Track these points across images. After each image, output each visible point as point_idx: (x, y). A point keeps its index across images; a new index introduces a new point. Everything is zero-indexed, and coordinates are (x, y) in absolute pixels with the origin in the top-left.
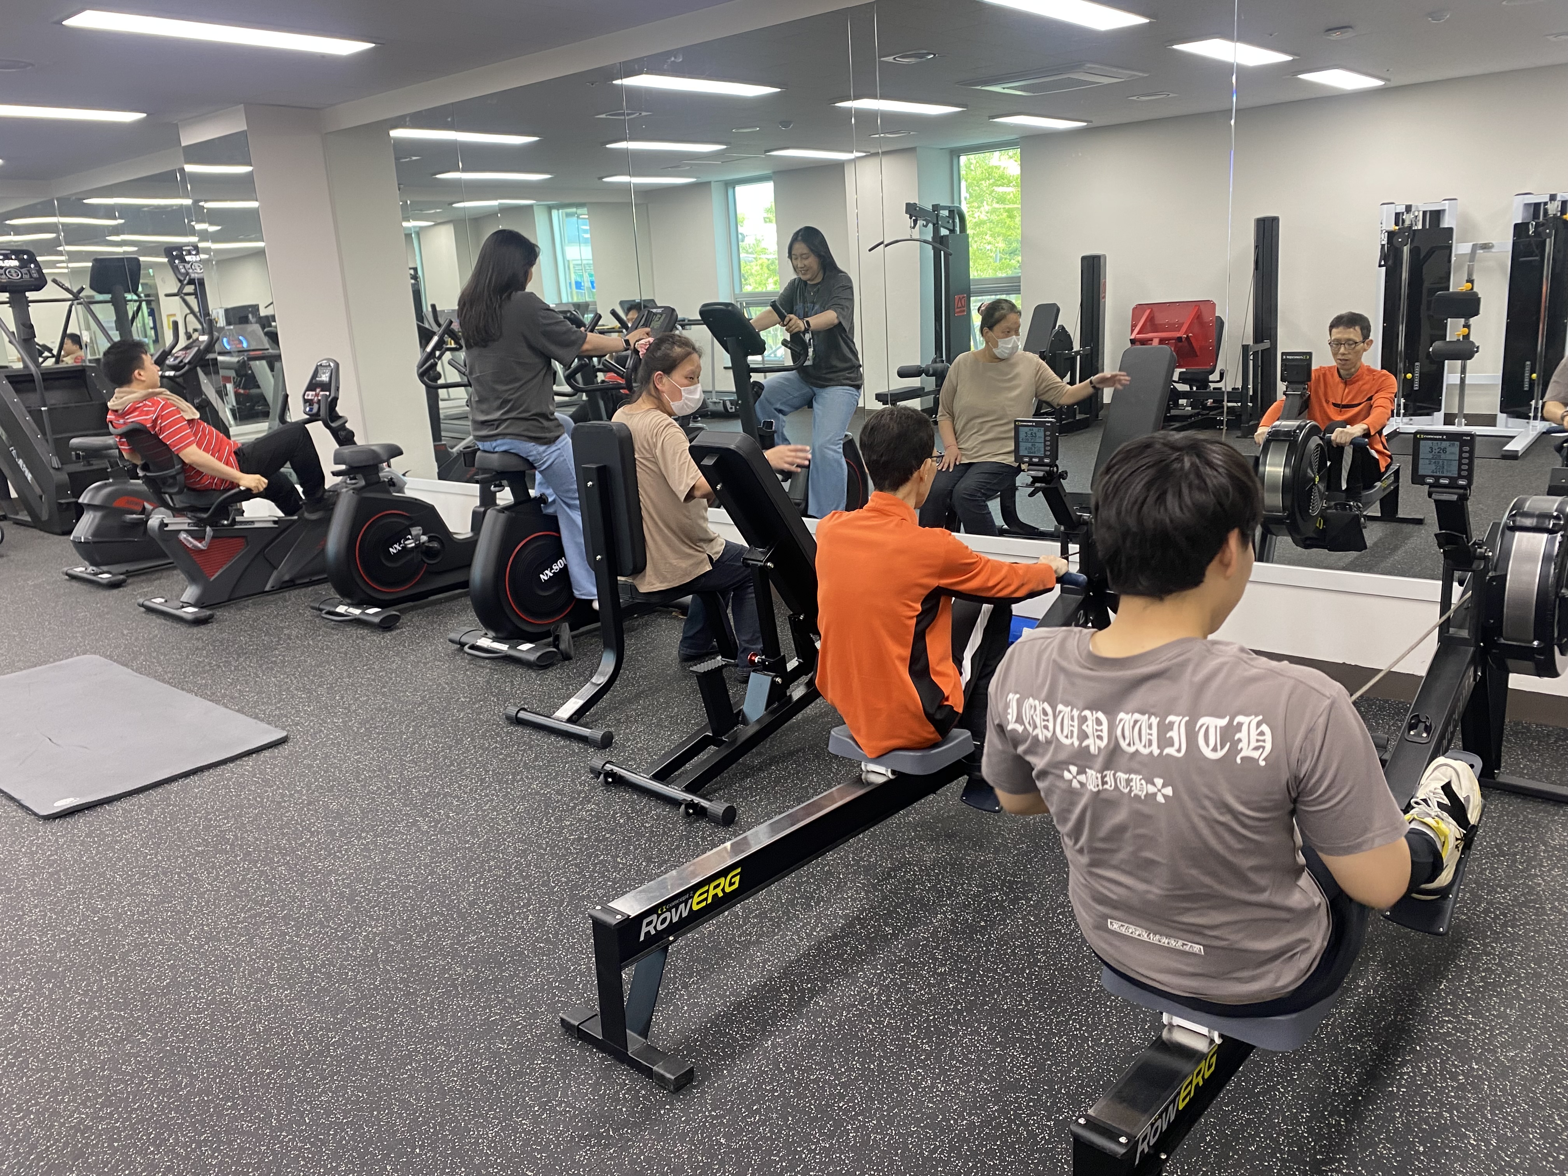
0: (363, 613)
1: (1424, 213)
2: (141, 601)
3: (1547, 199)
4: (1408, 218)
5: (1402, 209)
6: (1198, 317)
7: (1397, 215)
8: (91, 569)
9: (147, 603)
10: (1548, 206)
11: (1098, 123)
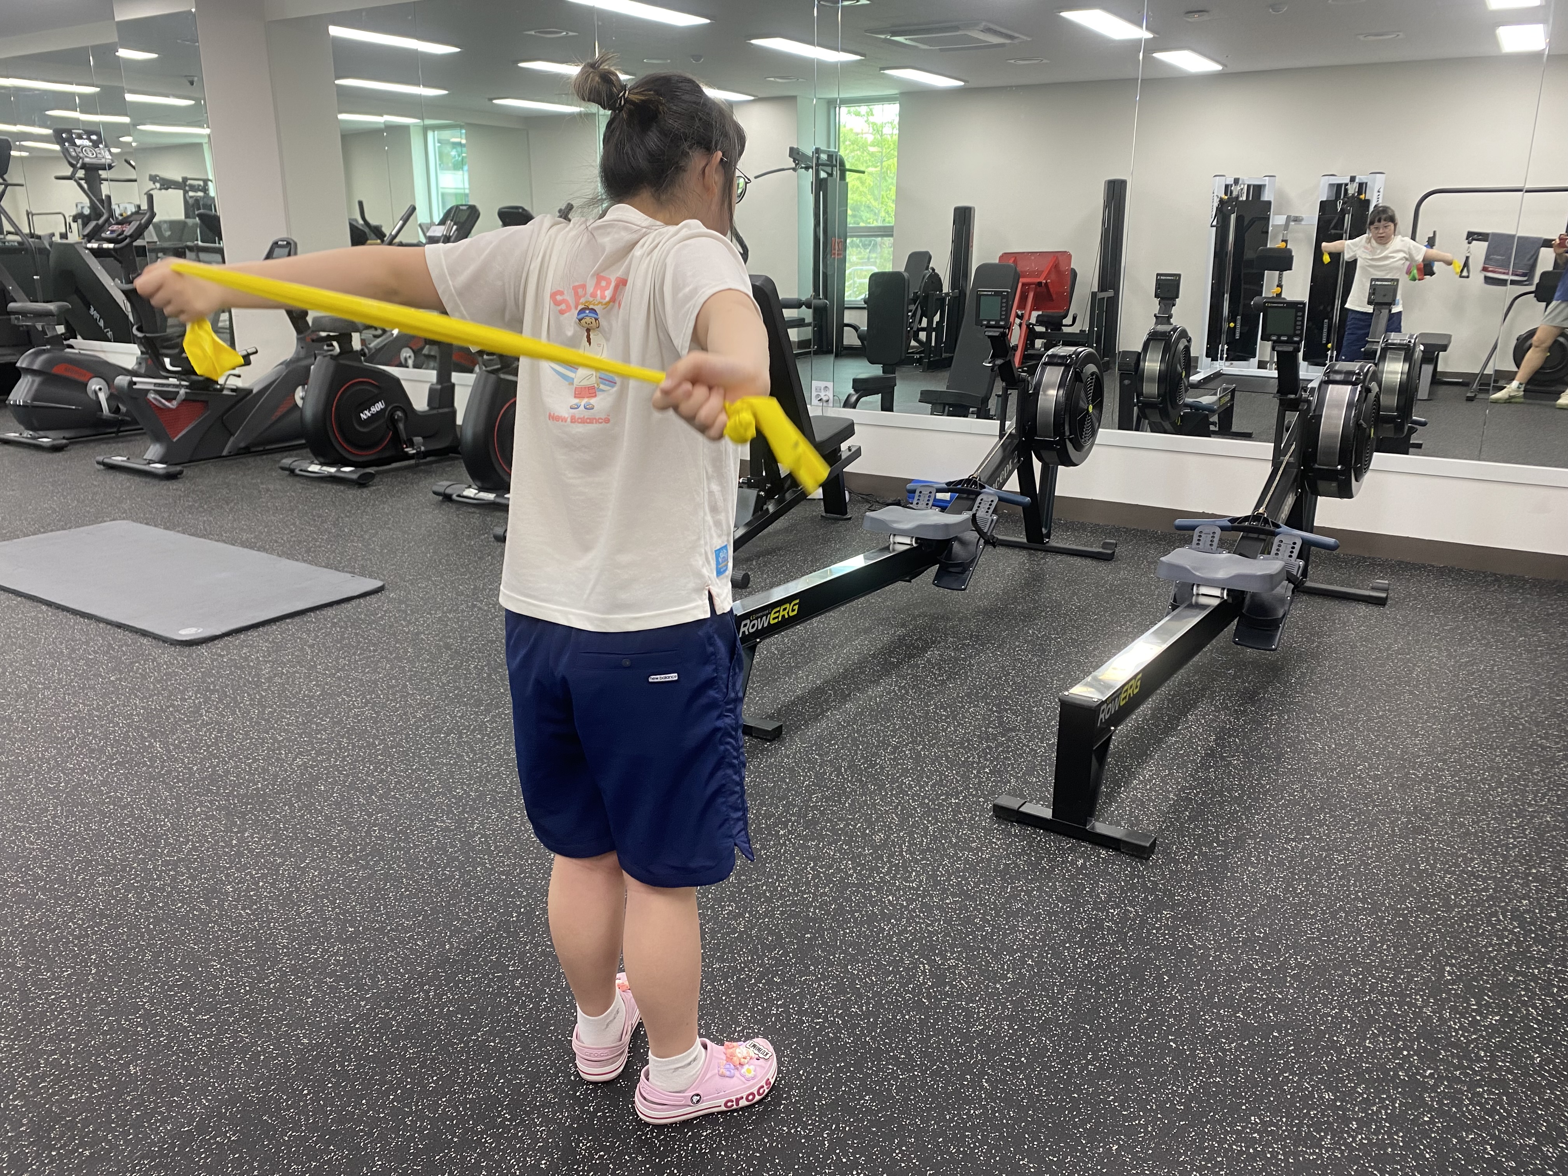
0: (339, 471)
1: (1249, 186)
2: (100, 458)
3: (1347, 180)
4: (1236, 190)
5: (1230, 181)
6: (1056, 267)
7: (1227, 186)
8: (27, 434)
9: (106, 460)
10: (1349, 187)
11: (973, 84)
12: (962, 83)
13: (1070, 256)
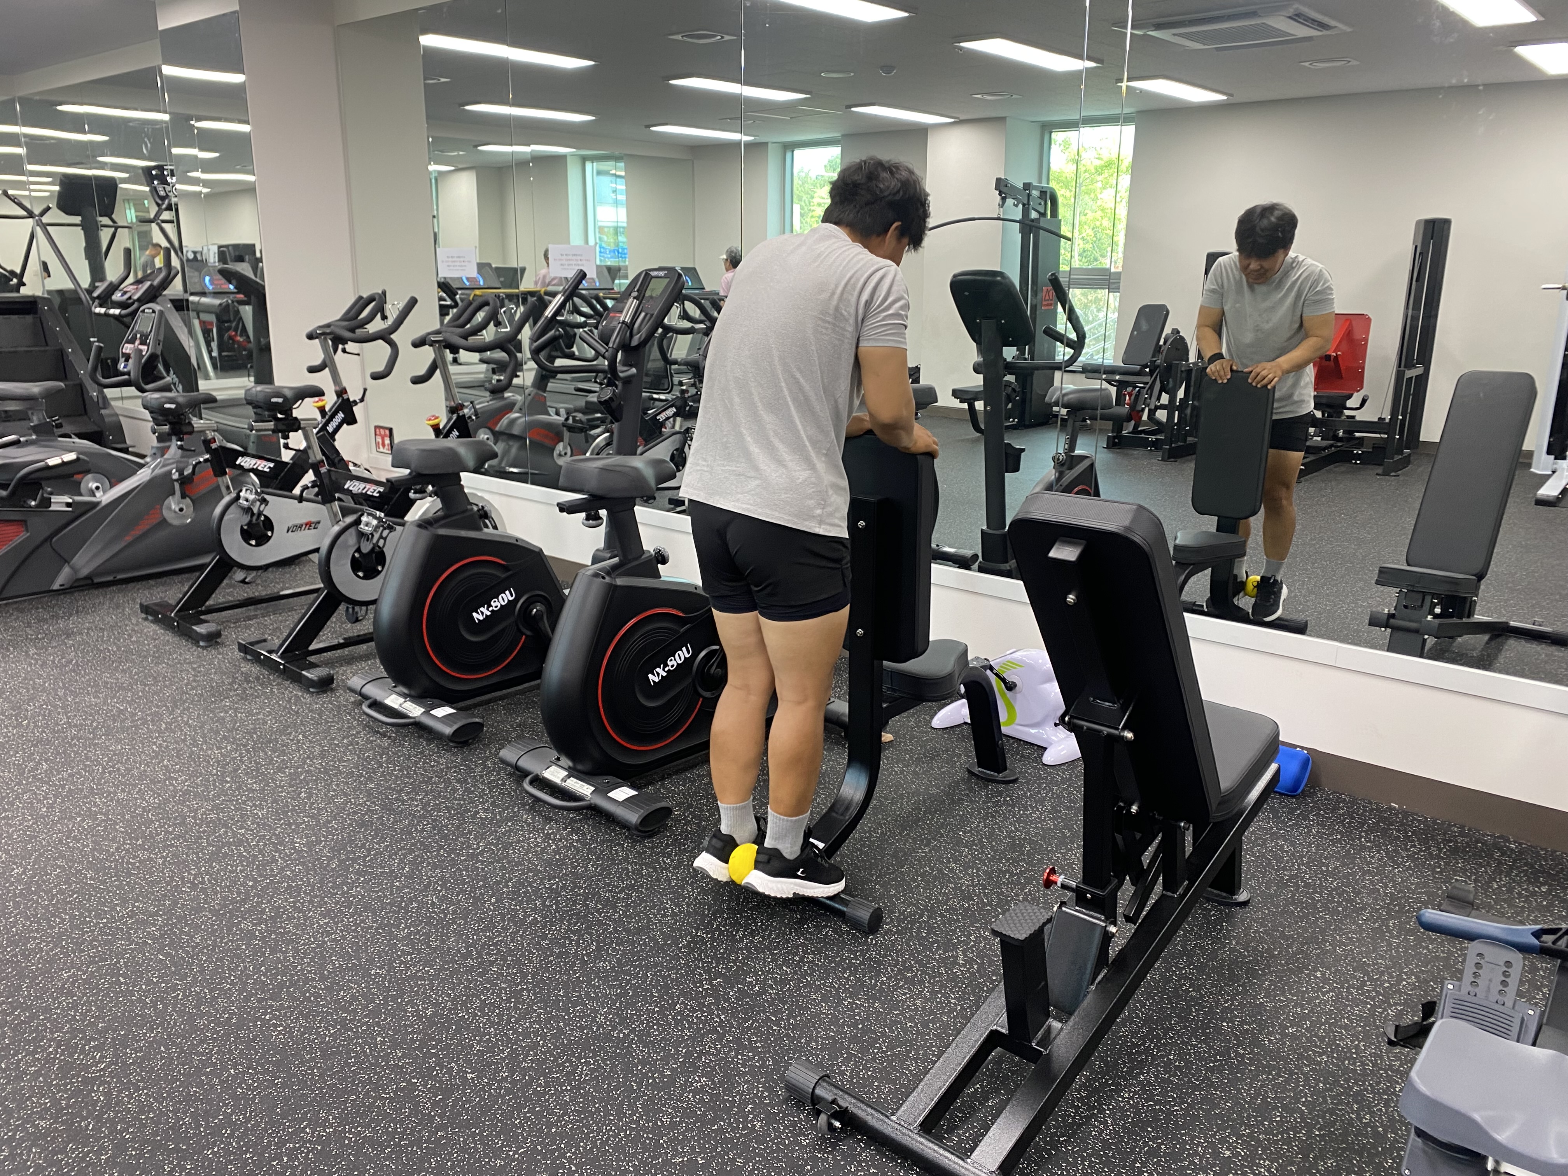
6: (1352, 333)
11: (1237, 99)
12: (1225, 98)
13: (1369, 320)
